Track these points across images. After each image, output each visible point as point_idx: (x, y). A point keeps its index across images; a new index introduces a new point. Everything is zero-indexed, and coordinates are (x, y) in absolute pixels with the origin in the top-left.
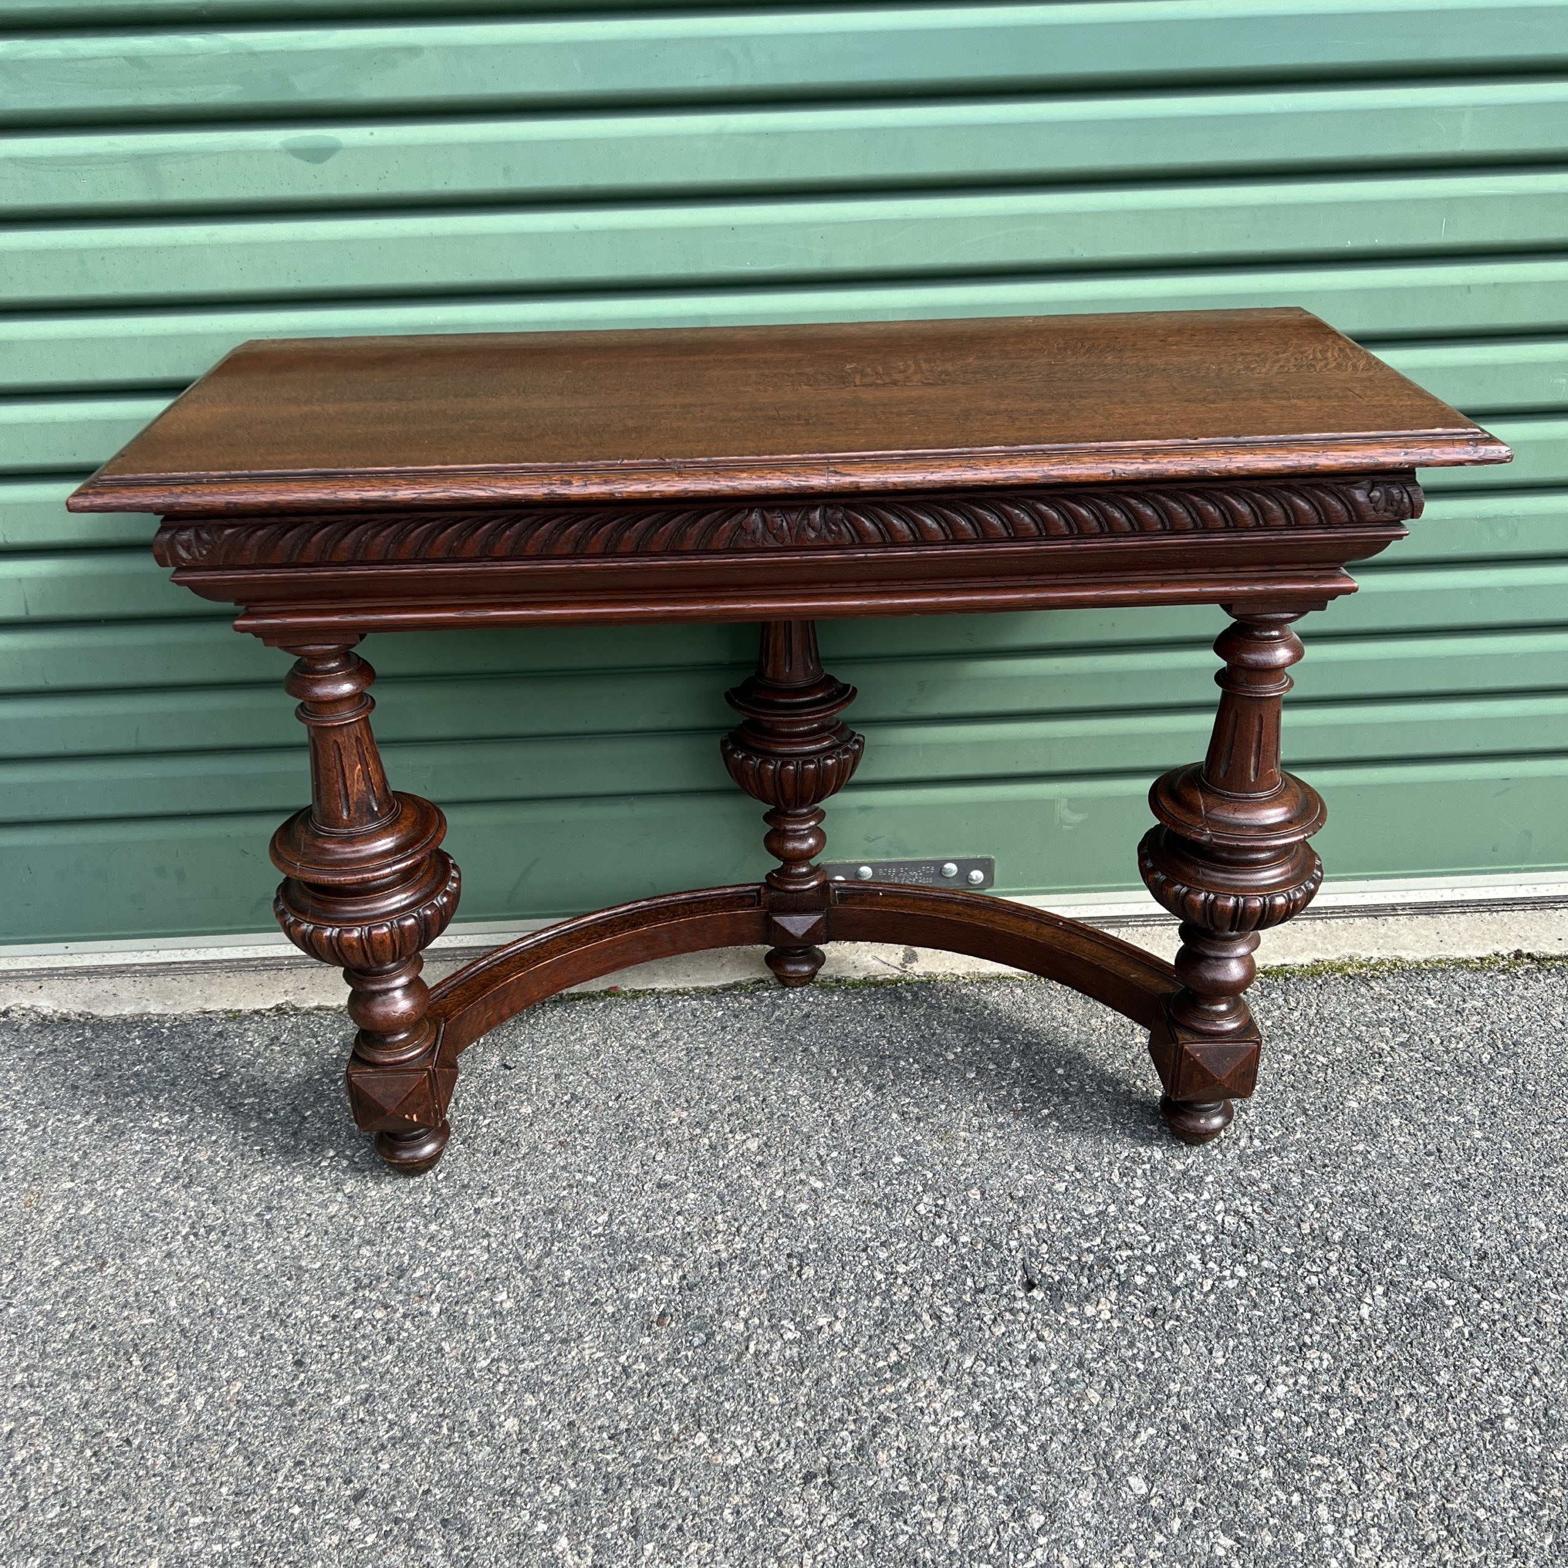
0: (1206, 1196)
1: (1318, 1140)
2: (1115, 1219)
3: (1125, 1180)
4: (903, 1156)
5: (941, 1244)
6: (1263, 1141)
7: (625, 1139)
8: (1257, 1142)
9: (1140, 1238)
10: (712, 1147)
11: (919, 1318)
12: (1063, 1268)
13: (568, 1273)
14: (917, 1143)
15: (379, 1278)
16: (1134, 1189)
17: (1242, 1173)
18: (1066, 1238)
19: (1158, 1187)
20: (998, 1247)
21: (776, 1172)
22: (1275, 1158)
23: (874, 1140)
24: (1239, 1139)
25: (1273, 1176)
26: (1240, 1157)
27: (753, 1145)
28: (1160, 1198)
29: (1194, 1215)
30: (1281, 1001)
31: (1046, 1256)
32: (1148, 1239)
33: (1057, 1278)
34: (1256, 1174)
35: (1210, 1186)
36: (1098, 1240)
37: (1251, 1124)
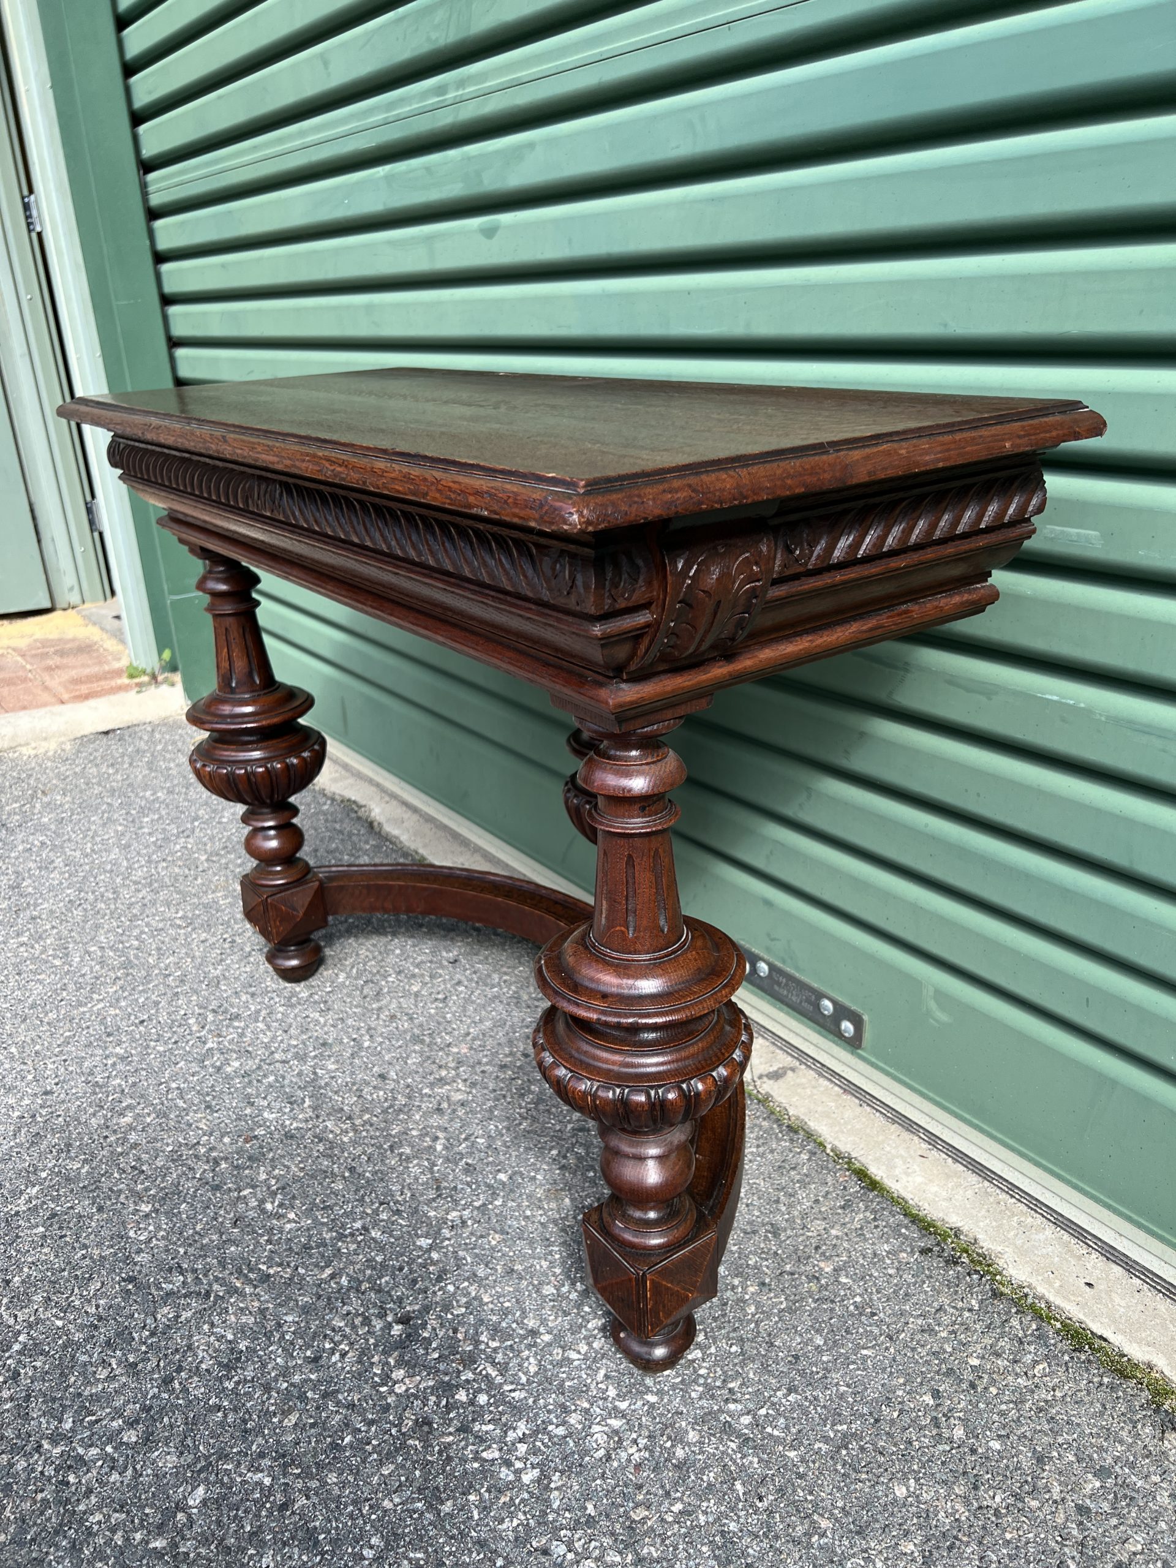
0: (623, 1405)
1: (801, 1476)
2: (535, 1345)
3: (596, 1331)
4: (511, 1178)
5: (418, 1243)
6: (756, 1424)
7: (417, 1040)
8: (746, 1420)
9: (520, 1374)
10: (441, 1079)
11: (327, 1266)
12: (441, 1334)
13: (272, 1078)
14: (534, 1178)
15: (225, 1012)
16: (589, 1344)
17: (684, 1424)
18: (482, 1321)
19: (604, 1361)
20: (439, 1279)
21: (435, 1120)
22: (733, 1445)
23: (514, 1154)
24: (735, 1401)
25: (702, 1452)
26: (710, 1413)
27: (457, 1097)
28: (589, 1367)
29: (586, 1405)
30: (1028, 1358)
31: (449, 1316)
32: (524, 1379)
33: (426, 1335)
34: (692, 1436)
35: (640, 1403)
36: (494, 1344)
37: (773, 1404)
